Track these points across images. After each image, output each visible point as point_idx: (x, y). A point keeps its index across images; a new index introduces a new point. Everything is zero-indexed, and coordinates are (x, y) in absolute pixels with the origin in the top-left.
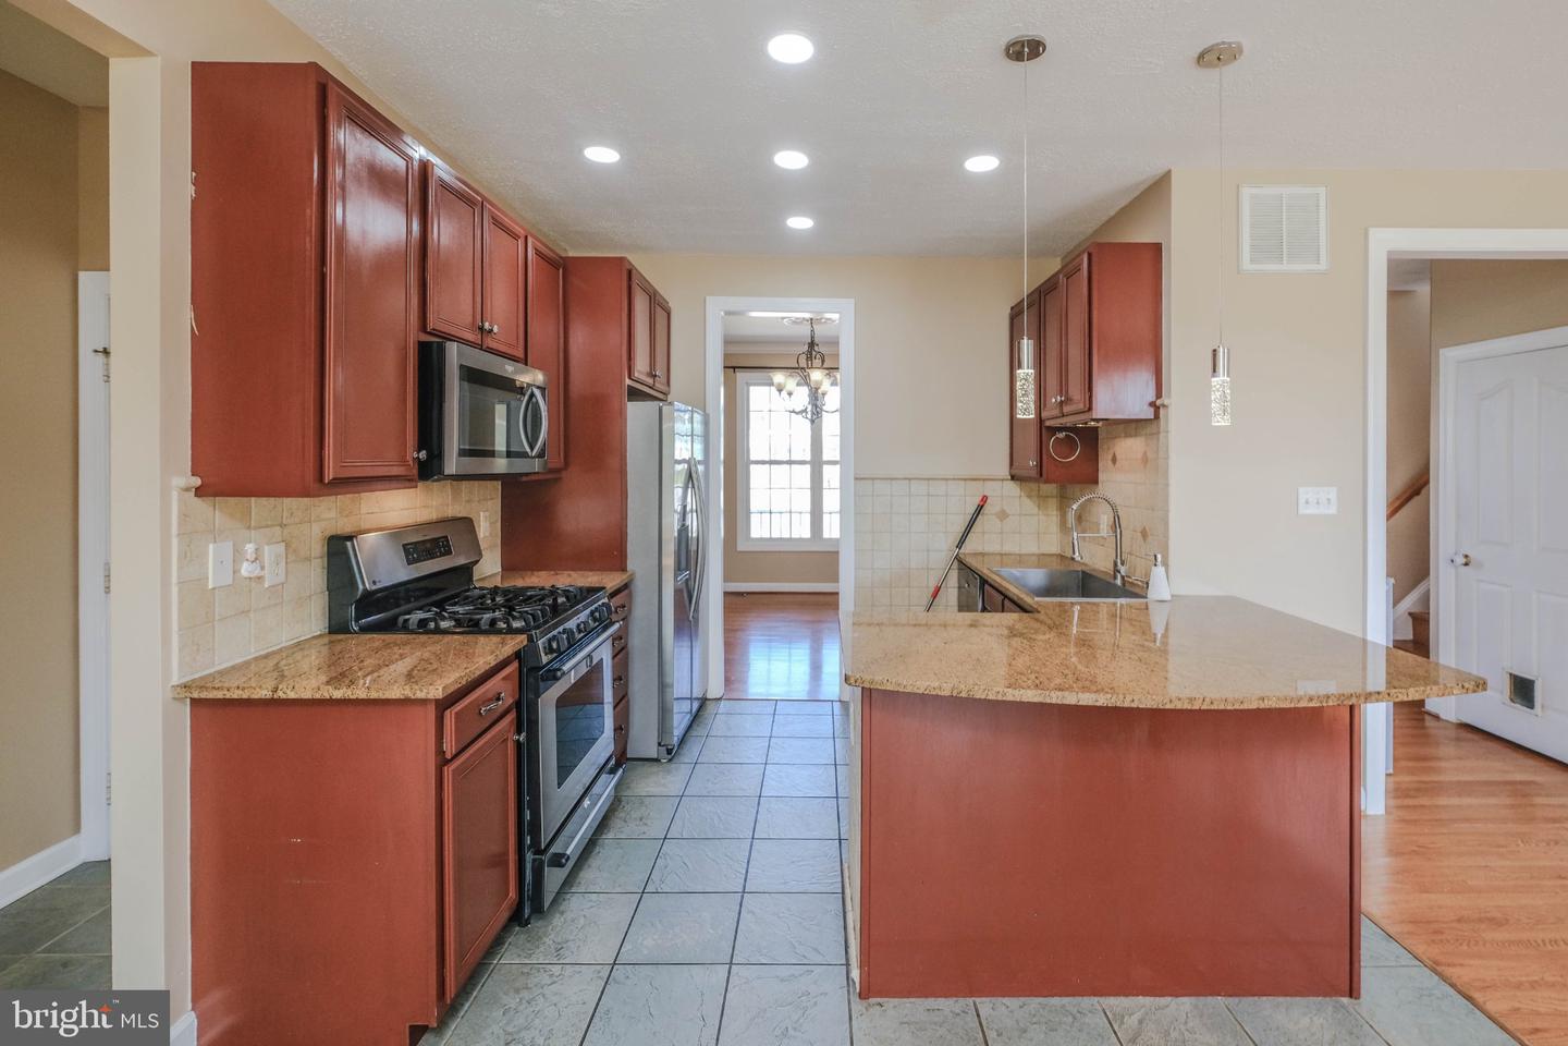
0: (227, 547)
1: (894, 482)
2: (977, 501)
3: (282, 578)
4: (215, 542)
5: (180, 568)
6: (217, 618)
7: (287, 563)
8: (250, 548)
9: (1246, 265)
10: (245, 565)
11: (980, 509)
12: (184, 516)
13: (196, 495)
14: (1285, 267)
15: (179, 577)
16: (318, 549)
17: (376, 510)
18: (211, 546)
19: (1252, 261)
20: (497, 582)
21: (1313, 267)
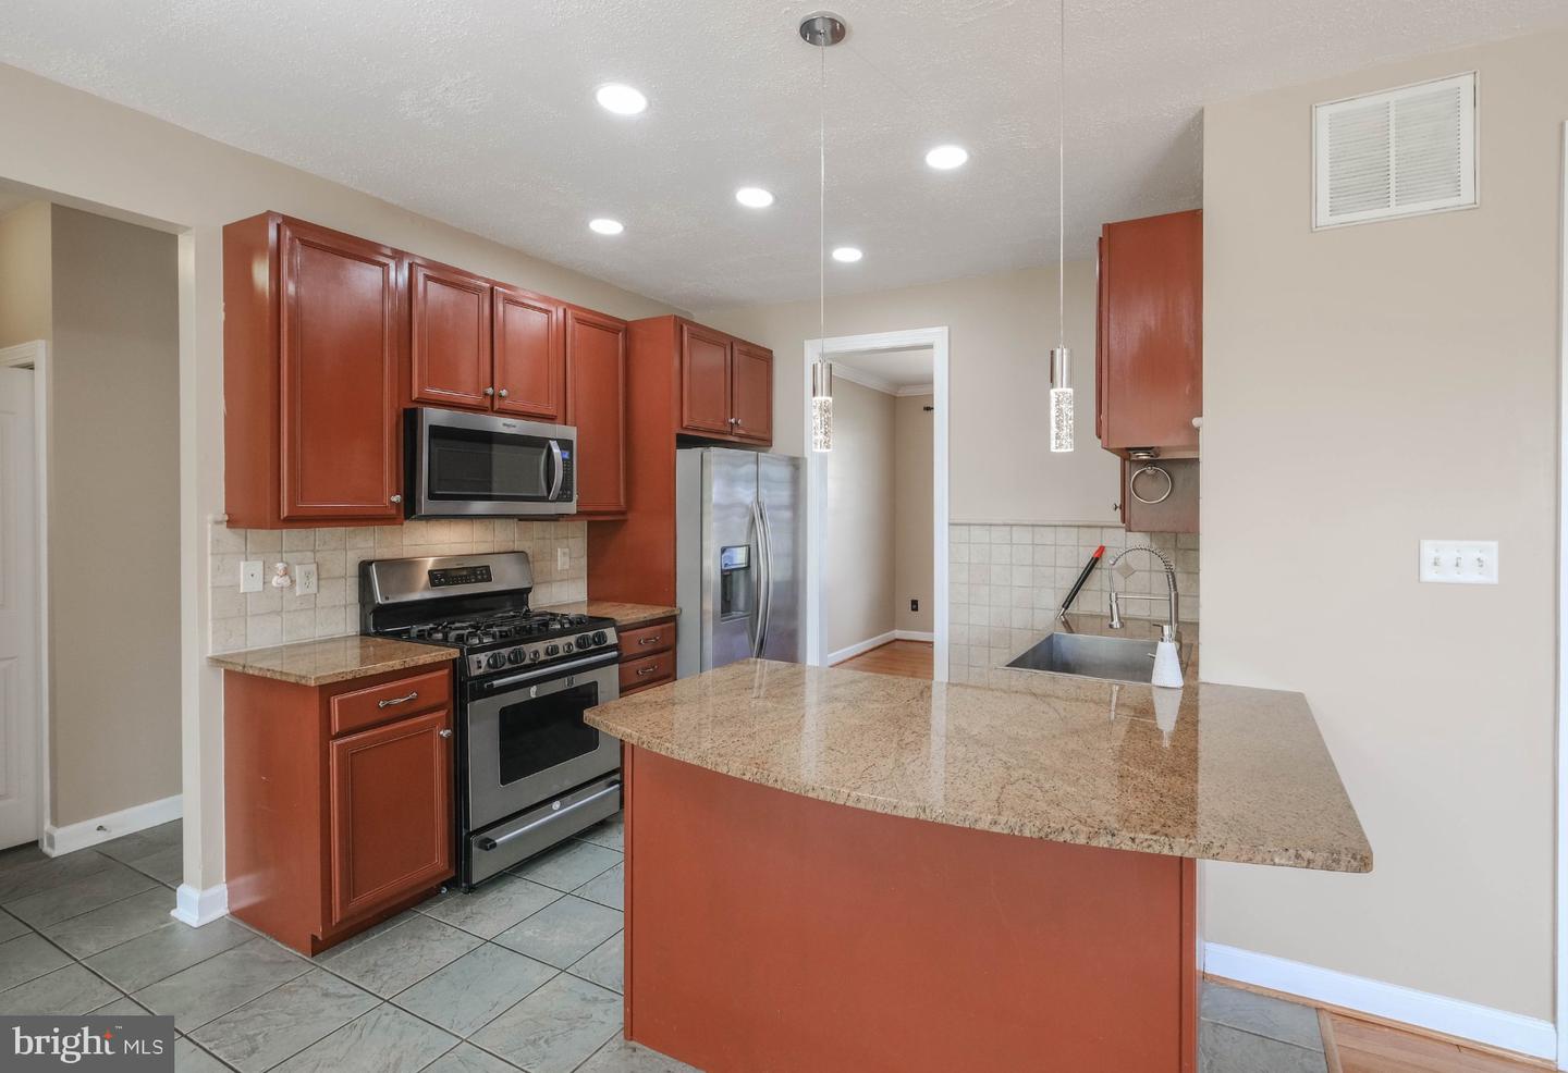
0: (257, 567)
1: (993, 528)
2: (1092, 552)
3: (314, 589)
4: (247, 560)
5: (213, 577)
6: (249, 613)
7: (318, 579)
8: (280, 566)
9: (1324, 217)
10: (276, 578)
11: (1094, 562)
12: (216, 542)
13: (228, 527)
14: (1395, 209)
15: (212, 583)
16: (353, 570)
17: (422, 542)
18: (242, 564)
19: (1333, 211)
20: (584, 611)
21: (1452, 202)
